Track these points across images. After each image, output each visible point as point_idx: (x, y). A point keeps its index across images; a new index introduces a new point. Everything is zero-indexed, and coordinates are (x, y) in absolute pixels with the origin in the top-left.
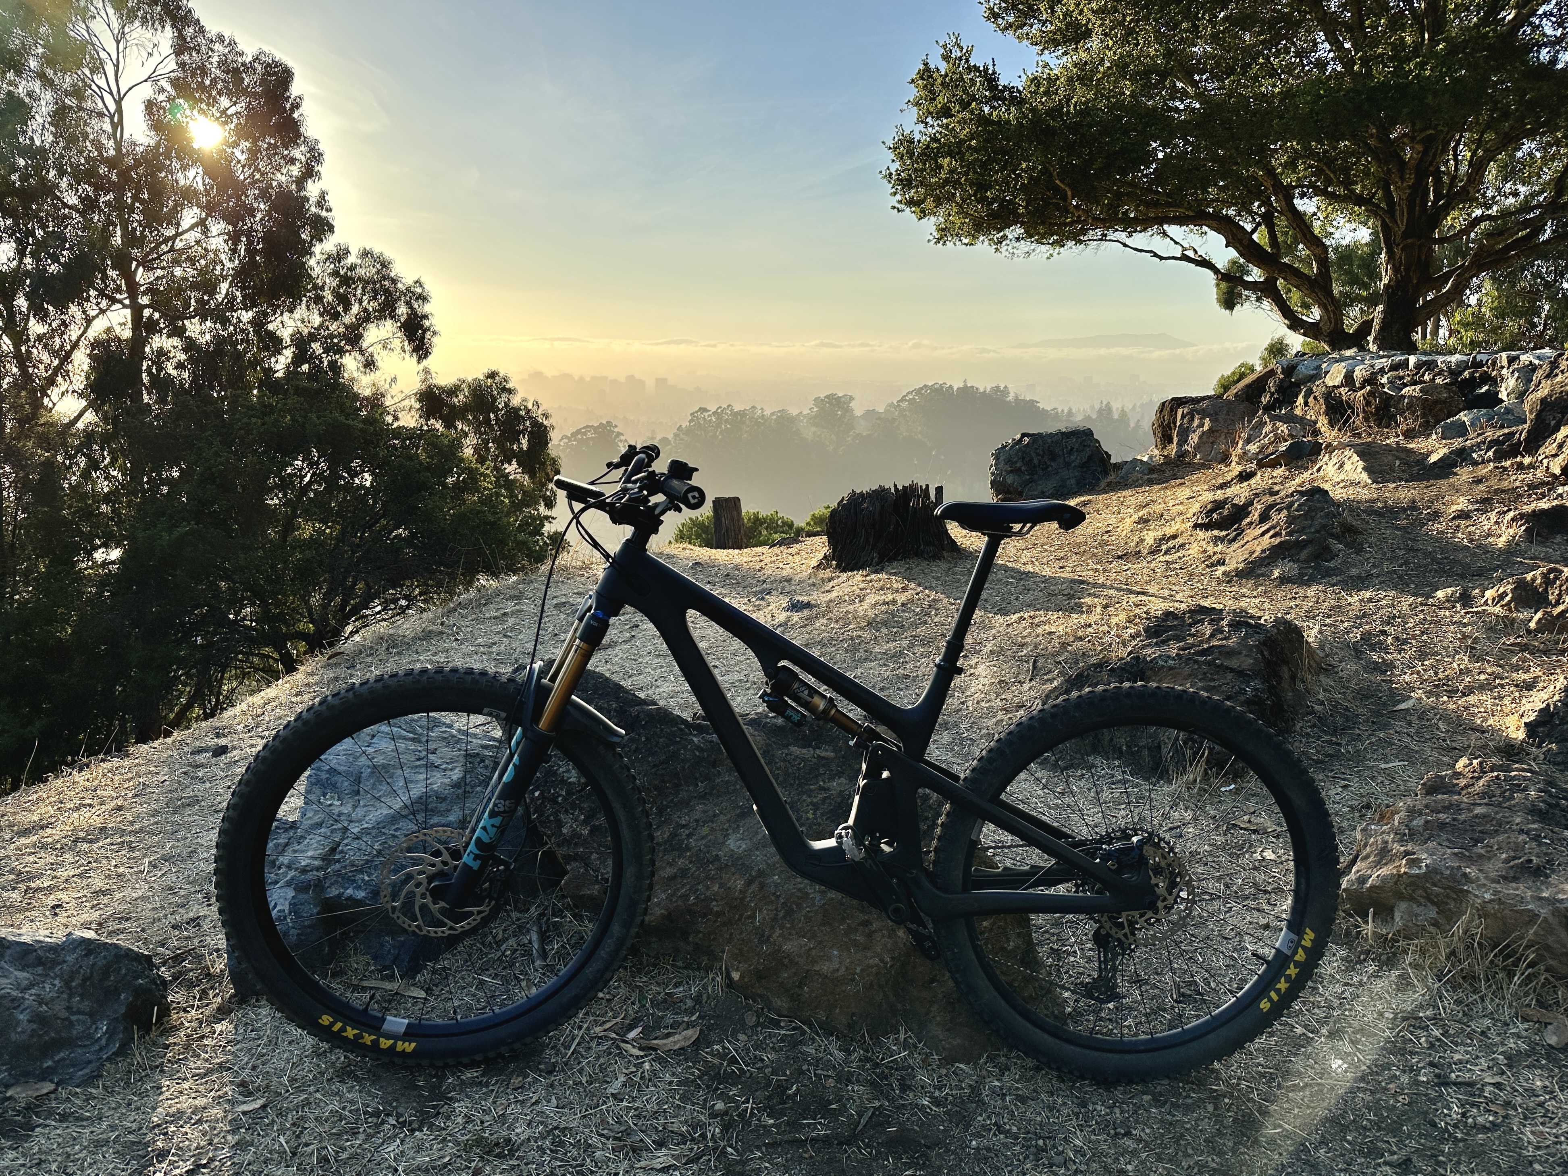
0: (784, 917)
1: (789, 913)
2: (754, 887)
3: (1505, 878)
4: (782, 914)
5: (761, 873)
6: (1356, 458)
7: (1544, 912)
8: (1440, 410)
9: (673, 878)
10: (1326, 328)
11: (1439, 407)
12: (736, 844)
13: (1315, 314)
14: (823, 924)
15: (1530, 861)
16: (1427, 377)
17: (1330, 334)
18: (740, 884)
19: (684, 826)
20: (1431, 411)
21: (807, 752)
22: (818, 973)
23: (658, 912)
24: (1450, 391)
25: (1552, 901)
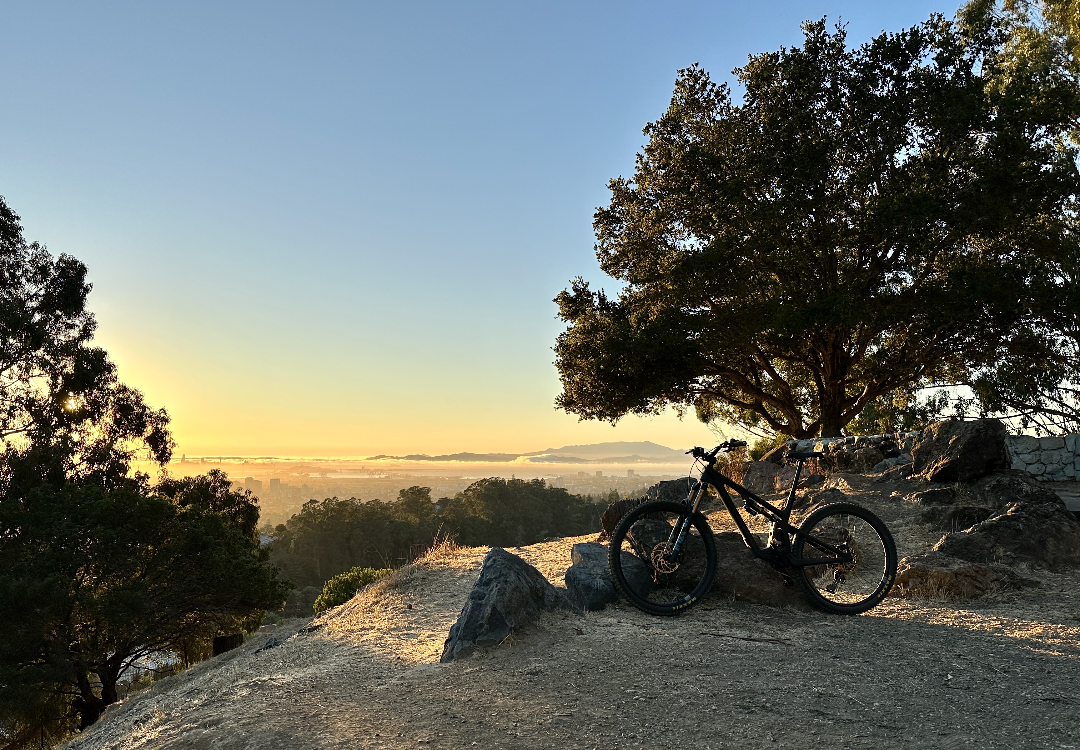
1: (749, 579)
2: (736, 573)
5: (736, 571)
6: (843, 480)
7: (949, 572)
8: (874, 459)
10: (794, 429)
11: (873, 458)
13: (785, 422)
16: (864, 445)
17: (796, 432)
18: (732, 573)
20: (869, 460)
21: (734, 543)
22: (763, 591)
24: (876, 451)
25: (950, 570)
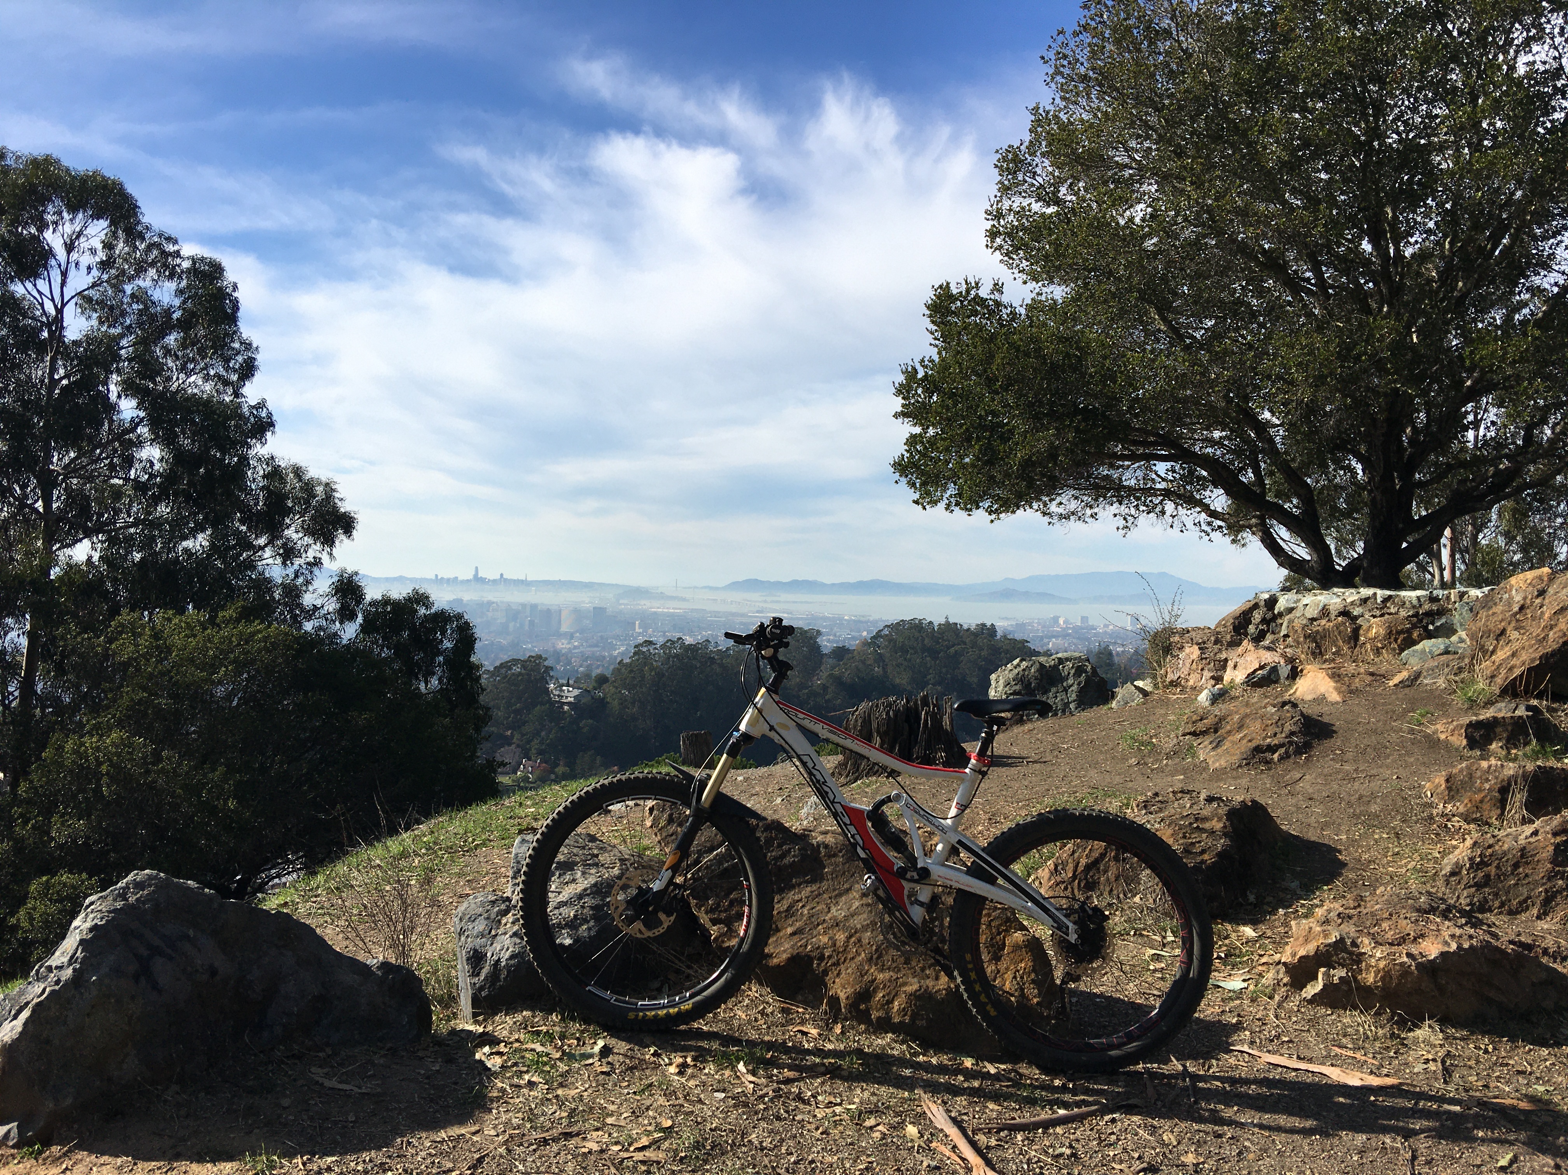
0: (878, 958)
3: (1390, 944)
4: (875, 957)
6: (1327, 679)
8: (1404, 639)
9: (794, 934)
10: (1313, 566)
11: (1402, 637)
12: (837, 912)
14: (905, 963)
15: (1409, 934)
17: (1321, 572)
19: (798, 901)
22: (905, 992)
23: (785, 956)
24: (1412, 622)
